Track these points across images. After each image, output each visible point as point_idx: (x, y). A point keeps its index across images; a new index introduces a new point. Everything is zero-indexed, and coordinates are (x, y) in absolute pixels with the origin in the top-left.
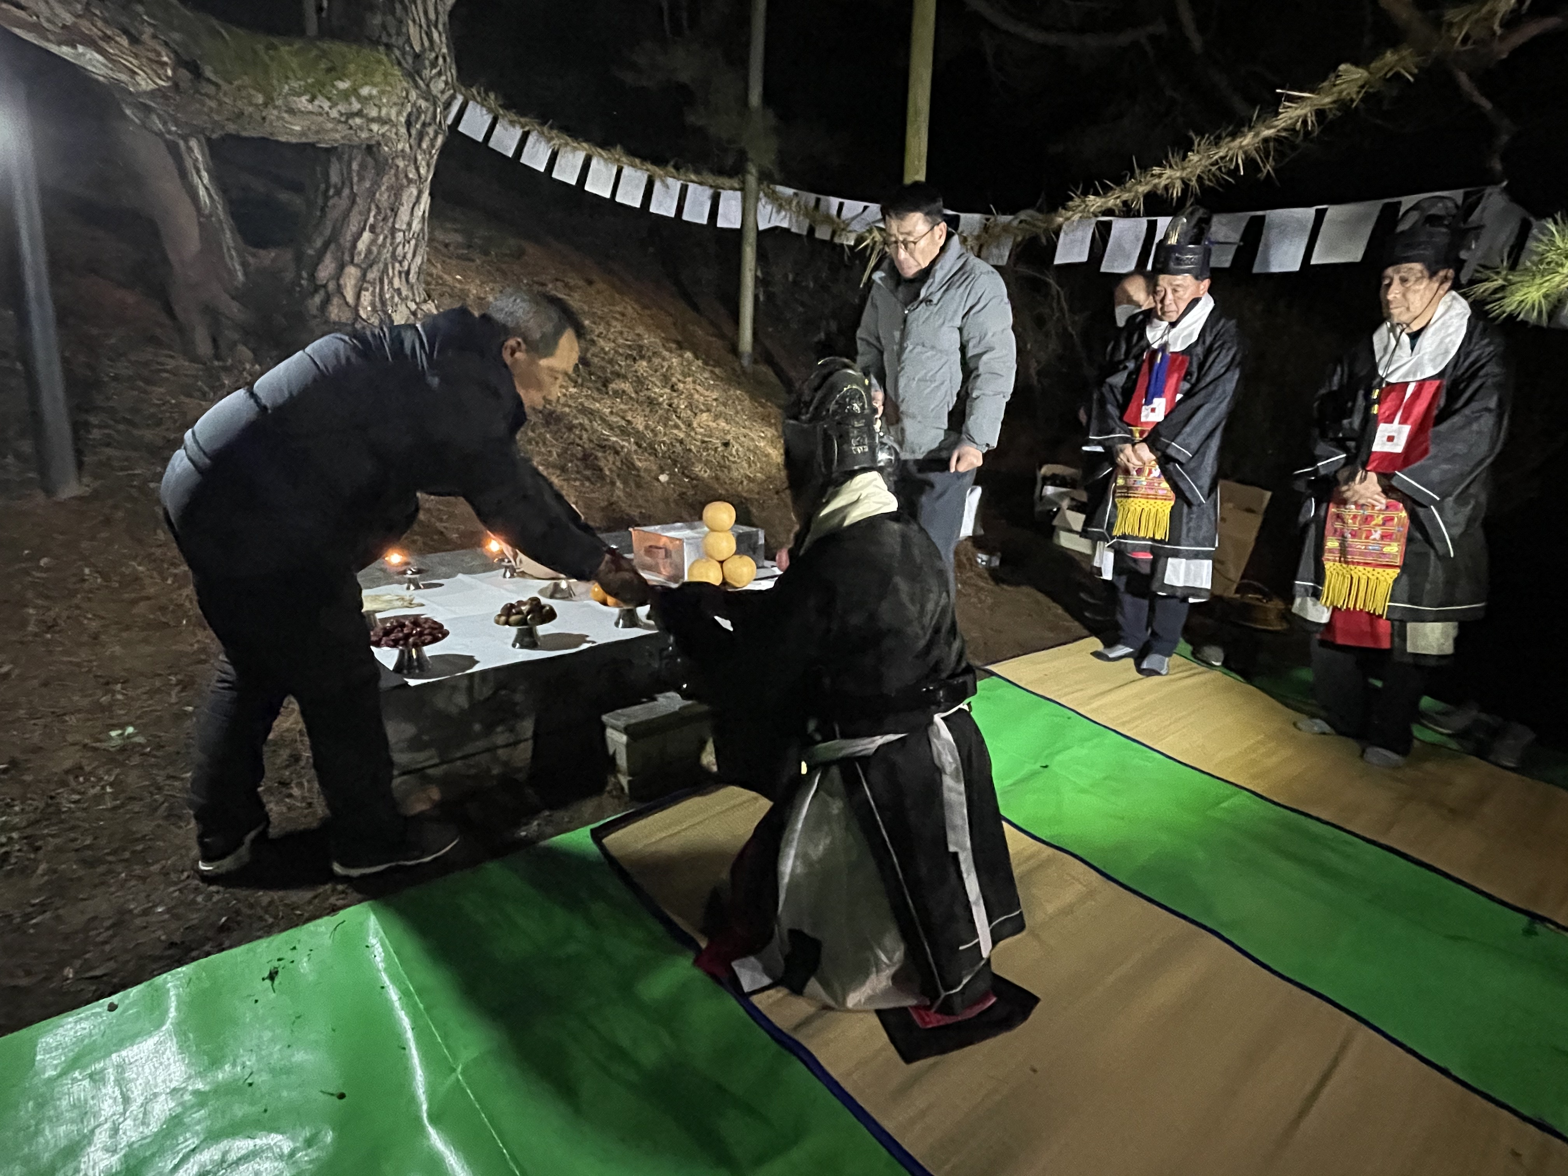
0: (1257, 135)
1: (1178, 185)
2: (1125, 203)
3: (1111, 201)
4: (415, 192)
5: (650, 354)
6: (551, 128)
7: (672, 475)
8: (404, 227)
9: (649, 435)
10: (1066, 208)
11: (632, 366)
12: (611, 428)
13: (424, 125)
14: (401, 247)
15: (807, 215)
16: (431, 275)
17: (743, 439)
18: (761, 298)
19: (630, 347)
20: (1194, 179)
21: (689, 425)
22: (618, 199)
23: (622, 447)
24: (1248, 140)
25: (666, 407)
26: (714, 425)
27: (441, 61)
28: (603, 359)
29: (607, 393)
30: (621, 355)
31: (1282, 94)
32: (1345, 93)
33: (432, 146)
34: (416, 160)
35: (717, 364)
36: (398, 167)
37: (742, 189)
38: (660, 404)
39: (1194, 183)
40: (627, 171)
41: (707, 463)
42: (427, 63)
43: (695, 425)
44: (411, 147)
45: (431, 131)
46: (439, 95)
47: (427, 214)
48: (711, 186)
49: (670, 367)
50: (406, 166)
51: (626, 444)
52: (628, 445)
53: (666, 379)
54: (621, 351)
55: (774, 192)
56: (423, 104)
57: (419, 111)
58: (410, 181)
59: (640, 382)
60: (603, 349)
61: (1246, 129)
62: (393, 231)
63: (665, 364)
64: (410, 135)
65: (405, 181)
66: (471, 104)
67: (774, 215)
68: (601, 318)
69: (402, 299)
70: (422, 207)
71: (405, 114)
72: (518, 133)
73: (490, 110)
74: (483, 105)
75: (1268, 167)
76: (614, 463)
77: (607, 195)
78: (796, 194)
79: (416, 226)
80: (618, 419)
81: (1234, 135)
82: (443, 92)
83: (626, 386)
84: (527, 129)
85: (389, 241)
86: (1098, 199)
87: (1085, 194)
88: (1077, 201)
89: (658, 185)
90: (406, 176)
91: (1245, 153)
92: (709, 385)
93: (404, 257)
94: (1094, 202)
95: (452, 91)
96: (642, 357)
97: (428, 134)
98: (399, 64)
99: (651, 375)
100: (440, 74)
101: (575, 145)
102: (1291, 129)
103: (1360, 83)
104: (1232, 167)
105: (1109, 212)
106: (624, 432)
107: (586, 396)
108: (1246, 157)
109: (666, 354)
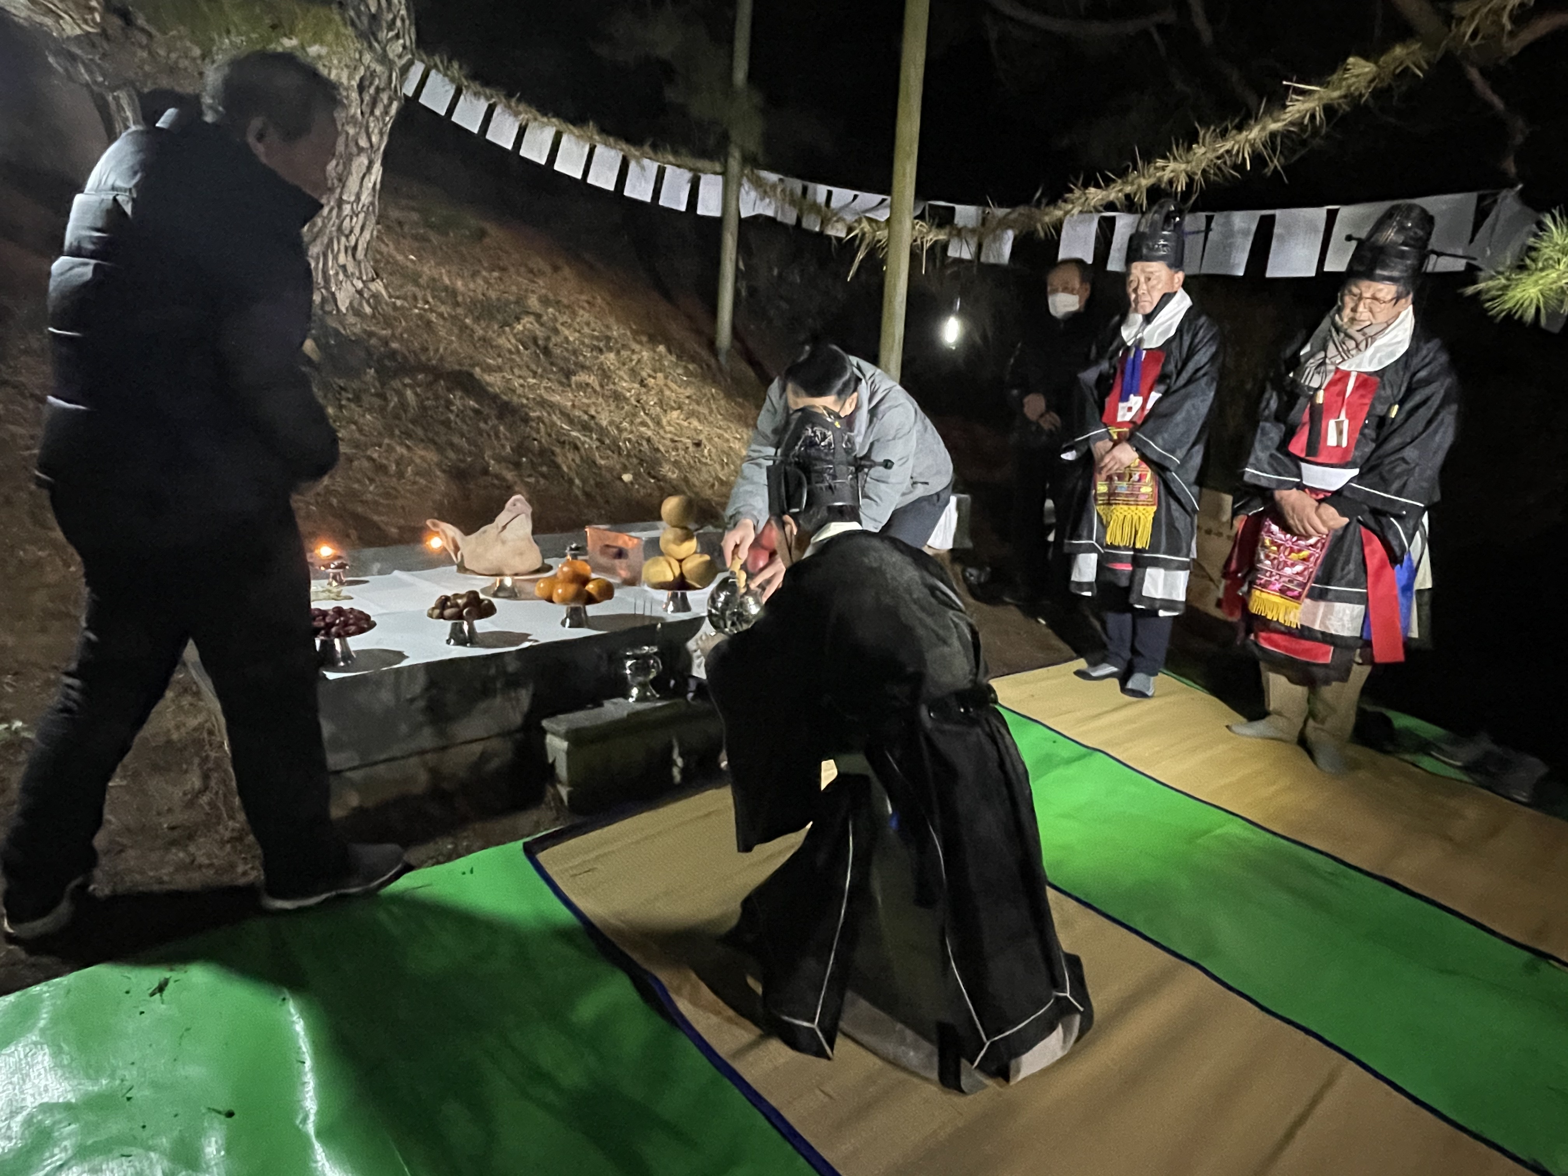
0: (1263, 129)
1: (1183, 180)
2: (1128, 196)
3: (1114, 194)
4: (366, 162)
5: (619, 345)
6: (519, 100)
7: (636, 475)
8: (352, 199)
9: (614, 432)
10: (1065, 201)
11: (597, 358)
12: (571, 421)
13: (378, 90)
14: (348, 219)
15: (793, 202)
16: (381, 253)
17: (716, 439)
18: (744, 293)
19: (597, 338)
20: (1199, 173)
21: (658, 423)
22: (590, 180)
23: (583, 443)
24: (1255, 133)
25: (635, 403)
26: (686, 424)
27: (399, 23)
28: (567, 350)
29: (570, 386)
30: (587, 346)
31: (1288, 87)
32: (1353, 89)
33: (386, 113)
34: (367, 128)
35: (693, 359)
36: (347, 134)
37: (724, 174)
38: (626, 399)
39: (1198, 177)
40: (600, 149)
41: (676, 464)
42: (384, 25)
43: (664, 422)
44: (362, 113)
45: (385, 97)
46: (396, 59)
47: (378, 186)
48: (690, 170)
49: (639, 361)
50: (358, 134)
51: (588, 440)
52: (589, 442)
53: (633, 372)
54: (586, 341)
55: (759, 178)
56: (379, 68)
57: (373, 74)
58: (361, 150)
59: (605, 375)
60: (566, 338)
61: (1252, 122)
62: (340, 203)
63: (635, 357)
64: (362, 101)
65: (354, 150)
66: (433, 73)
67: (758, 202)
68: (568, 307)
69: (346, 275)
70: (373, 178)
71: (357, 78)
72: (482, 106)
73: (452, 80)
74: (445, 75)
75: (1276, 161)
76: (573, 460)
77: (579, 176)
78: (781, 180)
79: (365, 198)
80: (581, 413)
81: (1240, 128)
82: (400, 56)
83: (592, 380)
84: (493, 100)
85: (335, 212)
86: (1099, 191)
87: (1086, 186)
88: (1077, 193)
89: (633, 166)
90: (357, 144)
91: (1252, 145)
92: (682, 380)
93: (351, 231)
94: (1095, 195)
95: (410, 56)
96: (610, 349)
97: (382, 100)
98: (353, 24)
99: (619, 369)
100: (397, 36)
101: (545, 120)
102: (1299, 123)
103: (1370, 77)
104: (1239, 161)
105: (1111, 206)
106: (585, 428)
107: (545, 388)
108: (1253, 151)
109: (637, 347)
